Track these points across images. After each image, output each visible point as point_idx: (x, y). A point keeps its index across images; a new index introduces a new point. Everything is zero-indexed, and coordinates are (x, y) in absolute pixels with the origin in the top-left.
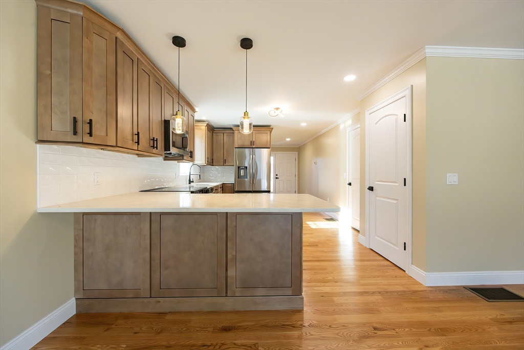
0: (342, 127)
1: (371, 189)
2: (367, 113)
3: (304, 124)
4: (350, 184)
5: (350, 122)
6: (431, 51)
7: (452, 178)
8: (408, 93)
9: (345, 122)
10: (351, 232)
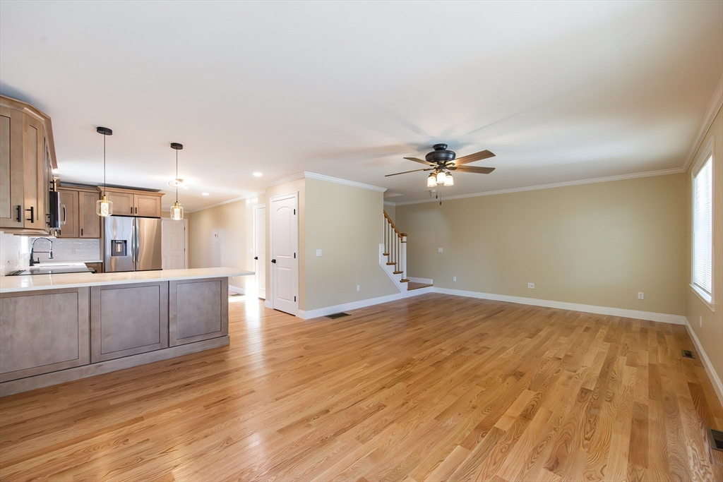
0: (248, 202)
1: (274, 261)
2: (271, 200)
3: (205, 194)
4: (256, 258)
5: (256, 200)
6: (307, 174)
7: (319, 253)
8: (296, 195)
9: (252, 199)
10: (258, 302)
